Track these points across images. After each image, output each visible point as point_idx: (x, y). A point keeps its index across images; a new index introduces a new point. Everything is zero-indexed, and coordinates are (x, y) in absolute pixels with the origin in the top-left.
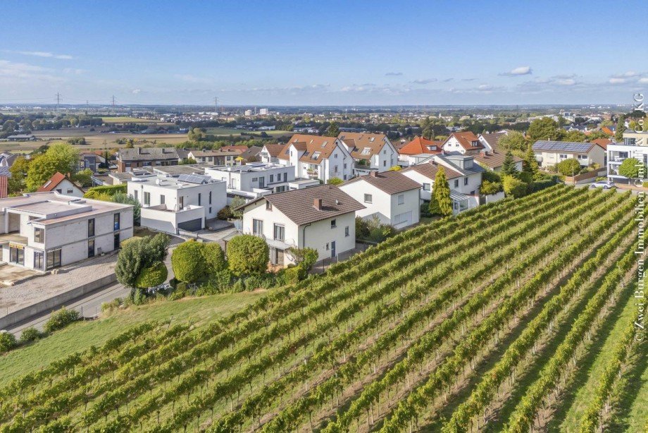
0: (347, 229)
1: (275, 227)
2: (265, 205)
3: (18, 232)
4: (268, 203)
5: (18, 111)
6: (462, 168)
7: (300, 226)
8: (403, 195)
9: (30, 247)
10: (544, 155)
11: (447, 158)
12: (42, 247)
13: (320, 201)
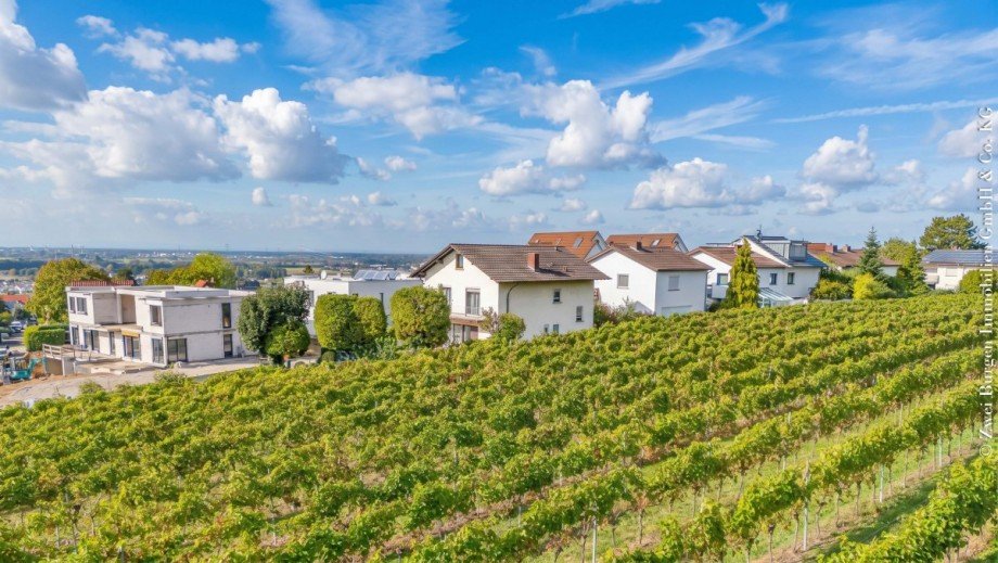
0: (579, 309)
1: (469, 294)
2: (454, 262)
3: (135, 323)
4: (458, 257)
5: (175, 258)
6: (787, 257)
7: (502, 285)
8: (678, 277)
9: (147, 333)
10: (942, 271)
11: (764, 242)
12: (160, 331)
13: (537, 257)
